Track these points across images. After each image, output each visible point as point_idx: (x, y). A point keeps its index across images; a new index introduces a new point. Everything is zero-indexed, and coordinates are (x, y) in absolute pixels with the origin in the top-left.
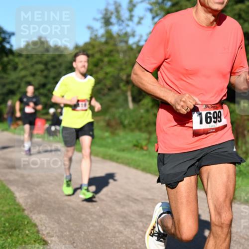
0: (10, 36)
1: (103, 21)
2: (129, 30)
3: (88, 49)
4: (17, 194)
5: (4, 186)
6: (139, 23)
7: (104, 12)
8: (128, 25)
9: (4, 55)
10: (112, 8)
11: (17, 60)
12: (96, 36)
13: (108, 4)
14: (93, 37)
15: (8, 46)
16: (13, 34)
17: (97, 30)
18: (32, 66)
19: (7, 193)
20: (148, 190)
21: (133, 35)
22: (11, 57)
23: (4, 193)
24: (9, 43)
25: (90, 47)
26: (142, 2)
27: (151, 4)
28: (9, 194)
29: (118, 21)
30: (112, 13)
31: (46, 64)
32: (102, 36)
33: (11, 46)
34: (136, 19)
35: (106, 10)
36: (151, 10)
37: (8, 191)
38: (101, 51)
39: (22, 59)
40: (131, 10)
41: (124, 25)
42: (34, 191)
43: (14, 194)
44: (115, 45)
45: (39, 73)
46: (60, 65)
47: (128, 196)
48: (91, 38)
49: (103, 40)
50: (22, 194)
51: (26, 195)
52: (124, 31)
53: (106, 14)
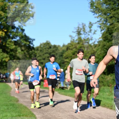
0: (33, 41)
1: (77, 33)
2: (89, 37)
3: (70, 47)
4: (37, 116)
5: (31, 112)
6: (94, 33)
7: (77, 29)
8: (89, 35)
9: (30, 50)
10: (81, 27)
11: (36, 52)
12: (73, 40)
13: (79, 25)
14: (72, 40)
15: (32, 45)
16: (34, 40)
17: (74, 37)
18: (44, 54)
19: (32, 115)
20: (99, 114)
21: (92, 40)
22: (33, 51)
23: (31, 115)
24: (32, 44)
25: (71, 45)
26: (96, 23)
27: (100, 24)
28: (33, 115)
29: (84, 33)
30: (81, 29)
31: (50, 54)
32: (77, 40)
33: (33, 45)
34: (93, 32)
35: (78, 27)
36: (100, 27)
37: (33, 114)
38: (76, 47)
39: (39, 52)
40: (90, 27)
41: (87, 34)
42: (45, 114)
43: (35, 115)
44: (83, 44)
45: (46, 58)
46: (57, 54)
47: (90, 117)
48: (71, 41)
49: (77, 42)
50: (39, 116)
51: (41, 116)
52: (87, 38)
53: (78, 29)
